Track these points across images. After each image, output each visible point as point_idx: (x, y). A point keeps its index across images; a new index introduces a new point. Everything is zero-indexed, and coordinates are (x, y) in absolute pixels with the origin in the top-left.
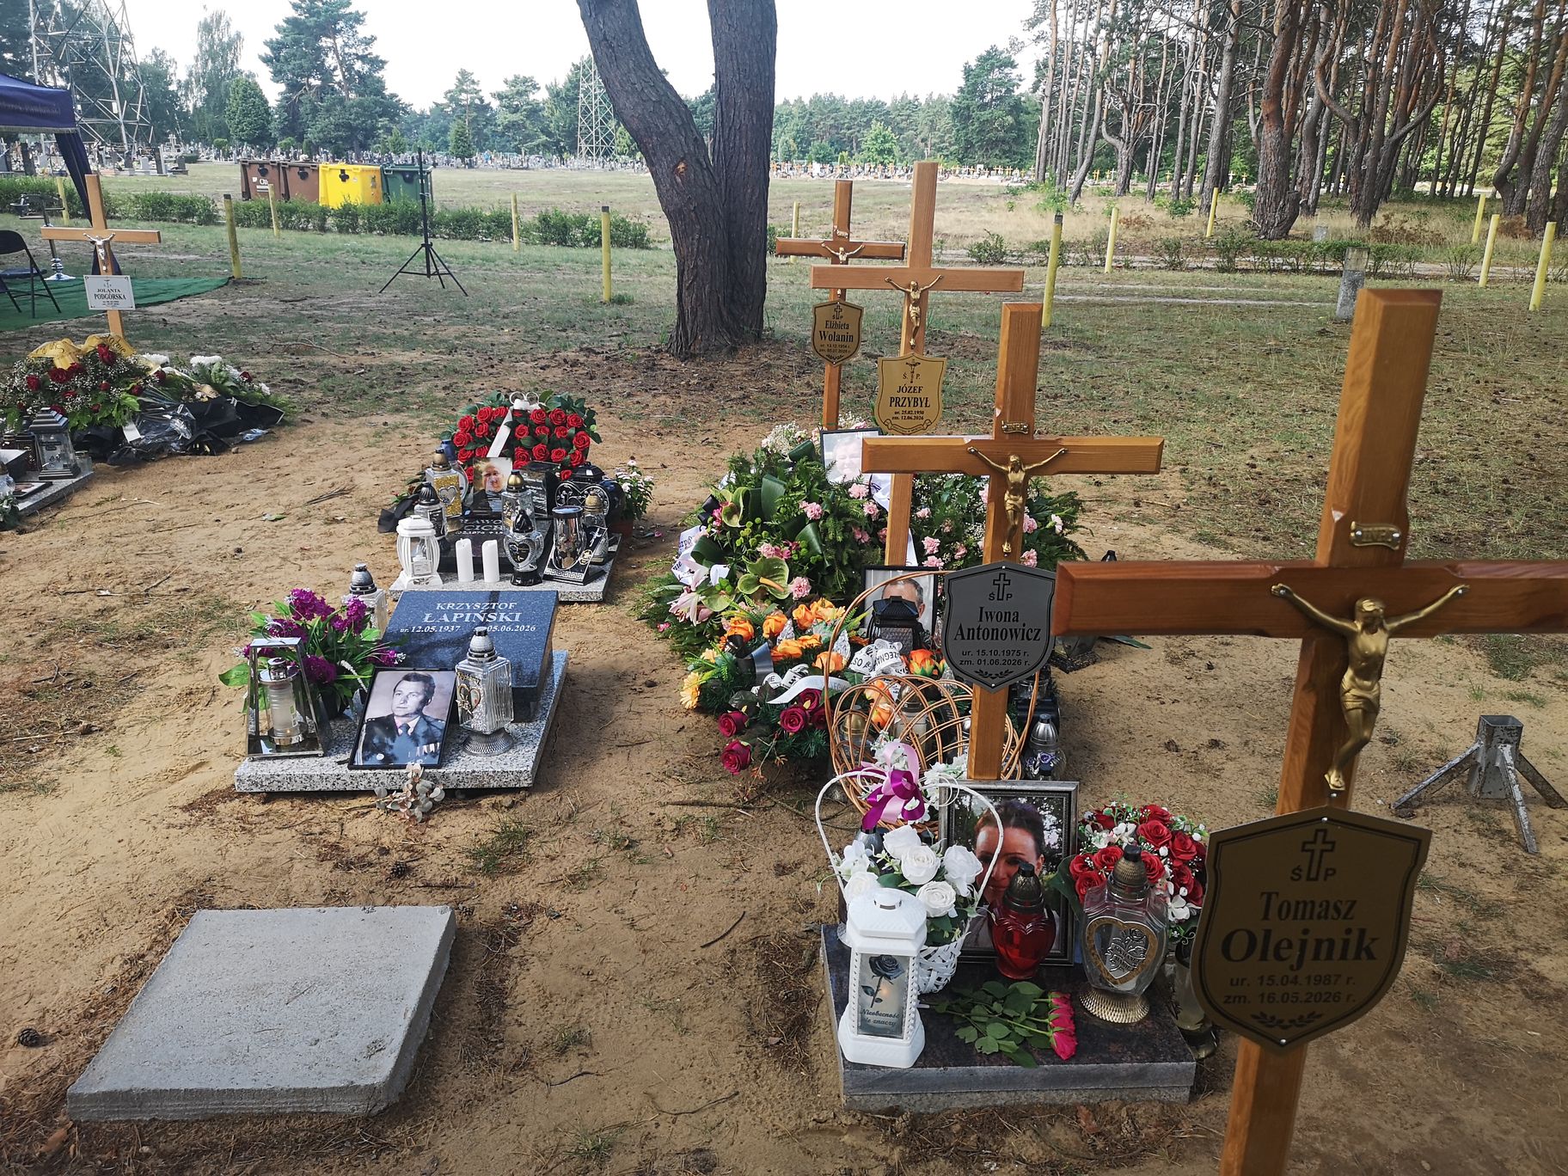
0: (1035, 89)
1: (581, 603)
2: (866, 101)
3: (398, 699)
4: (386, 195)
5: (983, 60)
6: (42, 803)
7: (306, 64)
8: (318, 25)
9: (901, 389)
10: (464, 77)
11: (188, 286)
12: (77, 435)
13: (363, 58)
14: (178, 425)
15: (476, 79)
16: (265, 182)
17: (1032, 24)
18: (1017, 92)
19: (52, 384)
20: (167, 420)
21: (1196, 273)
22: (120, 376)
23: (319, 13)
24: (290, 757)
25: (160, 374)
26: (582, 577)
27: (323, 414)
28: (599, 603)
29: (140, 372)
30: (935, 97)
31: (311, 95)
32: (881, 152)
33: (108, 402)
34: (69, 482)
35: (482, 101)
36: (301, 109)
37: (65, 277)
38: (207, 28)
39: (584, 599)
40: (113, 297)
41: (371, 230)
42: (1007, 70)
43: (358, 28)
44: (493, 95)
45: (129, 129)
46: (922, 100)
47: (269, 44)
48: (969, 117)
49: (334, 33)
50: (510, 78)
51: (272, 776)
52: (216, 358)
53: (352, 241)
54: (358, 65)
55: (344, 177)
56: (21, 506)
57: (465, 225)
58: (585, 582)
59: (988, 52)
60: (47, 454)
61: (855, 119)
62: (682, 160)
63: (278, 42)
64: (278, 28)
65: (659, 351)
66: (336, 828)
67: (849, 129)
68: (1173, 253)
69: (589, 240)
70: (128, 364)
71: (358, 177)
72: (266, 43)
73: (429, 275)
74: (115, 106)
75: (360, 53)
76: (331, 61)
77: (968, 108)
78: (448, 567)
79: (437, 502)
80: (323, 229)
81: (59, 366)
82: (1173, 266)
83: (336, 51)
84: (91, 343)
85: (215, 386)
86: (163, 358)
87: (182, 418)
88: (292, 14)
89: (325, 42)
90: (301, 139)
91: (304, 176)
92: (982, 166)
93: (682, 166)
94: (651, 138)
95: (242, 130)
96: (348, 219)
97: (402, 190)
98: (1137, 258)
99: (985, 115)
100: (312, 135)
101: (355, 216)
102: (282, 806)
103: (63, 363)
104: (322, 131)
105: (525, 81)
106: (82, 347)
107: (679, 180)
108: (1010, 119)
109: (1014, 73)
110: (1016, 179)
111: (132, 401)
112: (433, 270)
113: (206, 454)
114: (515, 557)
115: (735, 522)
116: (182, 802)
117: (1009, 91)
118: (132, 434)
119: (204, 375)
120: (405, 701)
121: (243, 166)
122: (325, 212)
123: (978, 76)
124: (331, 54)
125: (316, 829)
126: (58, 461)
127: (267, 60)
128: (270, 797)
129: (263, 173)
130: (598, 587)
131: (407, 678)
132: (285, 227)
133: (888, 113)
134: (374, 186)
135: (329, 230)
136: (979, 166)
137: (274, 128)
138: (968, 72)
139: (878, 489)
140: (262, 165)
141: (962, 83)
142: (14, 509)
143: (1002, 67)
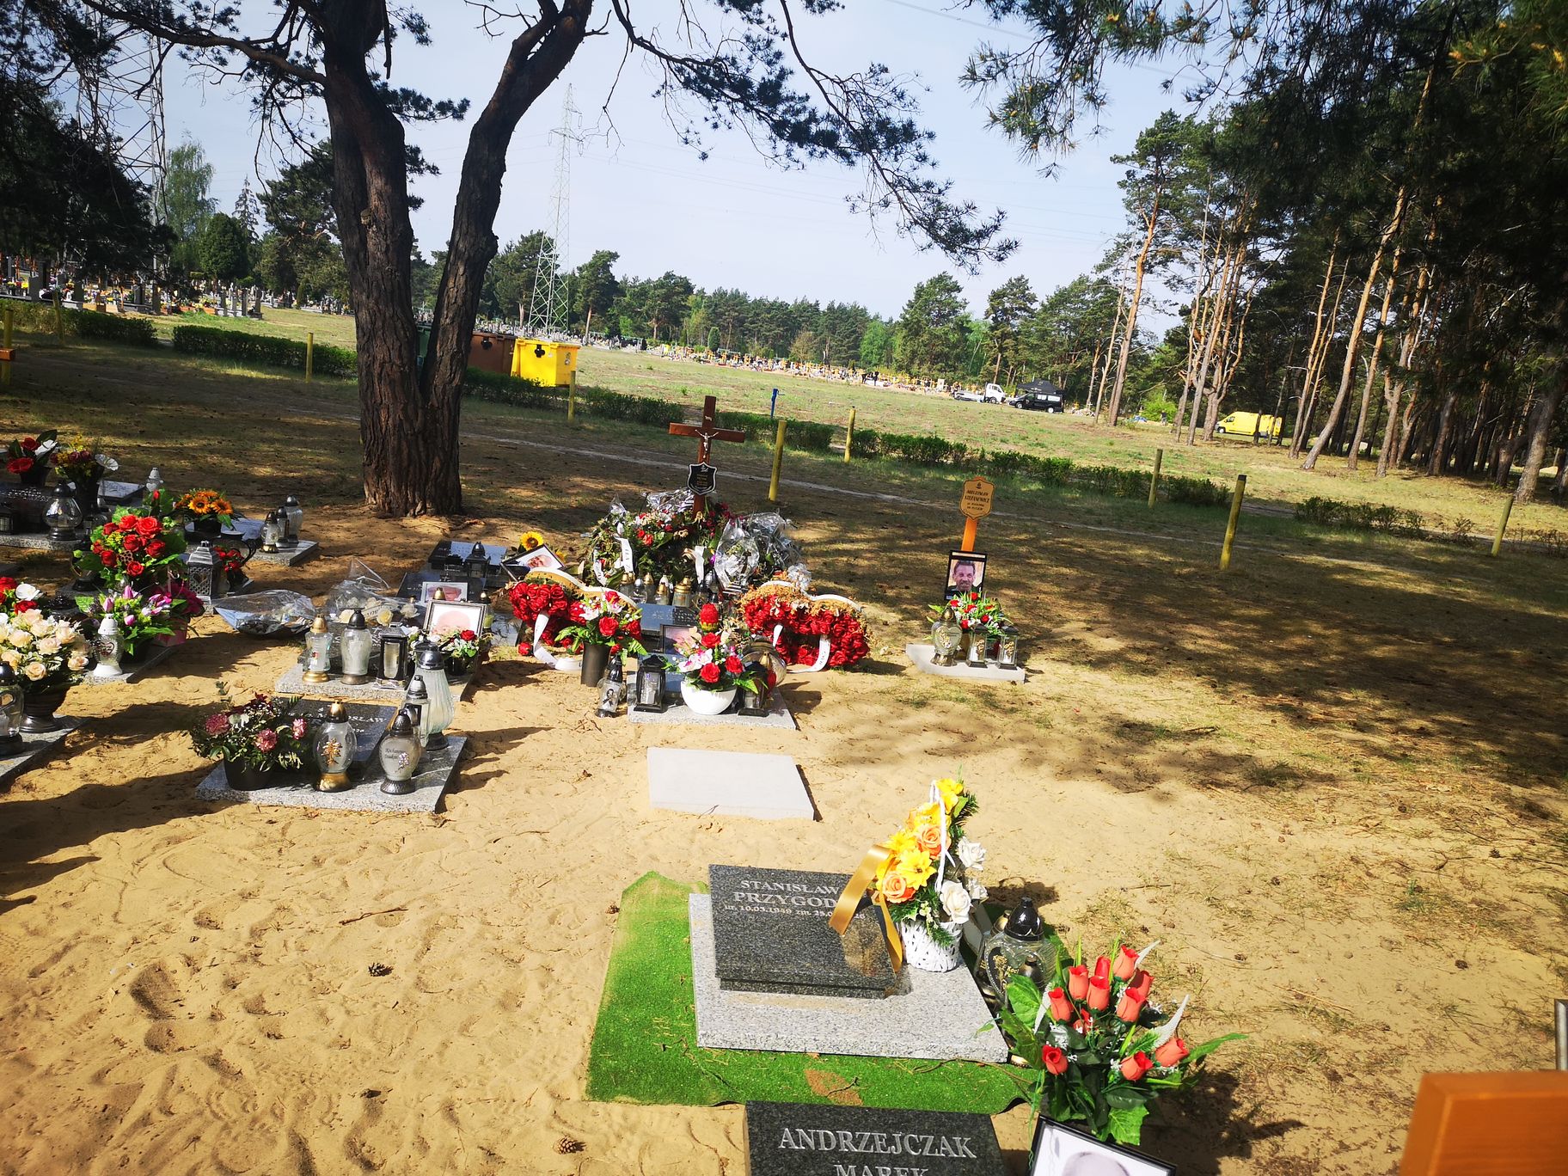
5: (933, 282)
18: (962, 313)
42: (953, 294)
72: (268, 184)
77: (917, 321)
88: (306, 160)
95: (215, 263)
109: (960, 297)
117: (956, 311)
123: (929, 295)
138: (920, 291)
141: (912, 298)
143: (950, 290)
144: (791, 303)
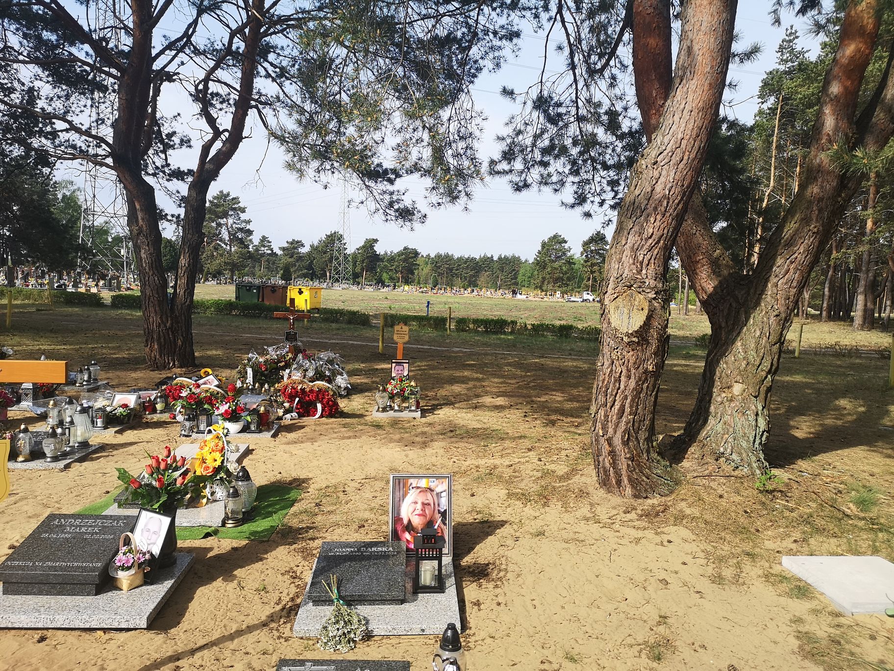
5: (551, 239)
10: (264, 238)
31: (211, 247)
42: (563, 244)
43: (242, 215)
44: (279, 248)
50: (291, 240)
54: (239, 234)
59: (554, 236)
75: (242, 227)
76: (224, 231)
77: (544, 261)
89: (222, 221)
105: (298, 242)
123: (549, 246)
124: (225, 227)
138: (544, 245)
143: (560, 243)
144: (478, 258)
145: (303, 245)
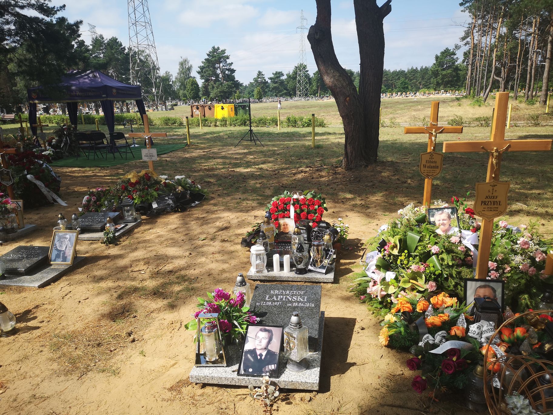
0: (464, 62)
1: (324, 283)
2: (398, 71)
3: (257, 342)
4: (236, 114)
5: (442, 53)
6: (114, 380)
7: (210, 72)
8: (215, 60)
9: (487, 197)
10: (260, 73)
11: (173, 147)
12: (136, 206)
13: (228, 70)
14: (170, 202)
15: (262, 73)
16: (198, 111)
17: (463, 39)
18: (456, 63)
19: (130, 188)
20: (166, 200)
21: (547, 127)
22: (152, 184)
23: (215, 57)
24: (212, 367)
25: (165, 183)
26: (324, 271)
27: (218, 195)
28: (332, 283)
29: (158, 182)
30: (424, 67)
31: (212, 83)
32: (404, 88)
33: (147, 194)
34: (134, 224)
35: (265, 80)
36: (209, 87)
37: (136, 146)
38: (182, 64)
39: (326, 281)
40: (151, 156)
41: (231, 125)
42: (452, 56)
43: (227, 60)
44: (269, 78)
45: (157, 97)
46: (419, 69)
47: (200, 67)
48: (438, 73)
49: (220, 62)
50: (275, 72)
51: (205, 376)
52: (184, 176)
53: (224, 129)
54: (227, 72)
55: (223, 108)
56: (117, 234)
57: (262, 122)
58: (326, 273)
59: (445, 50)
60: (126, 214)
61: (394, 77)
62: (348, 96)
63: (202, 66)
64: (203, 62)
65: (337, 167)
66: (232, 406)
67: (391, 81)
68: (535, 120)
69: (304, 125)
70: (154, 180)
71: (227, 108)
72: (199, 67)
73: (251, 140)
74: (154, 90)
75: (228, 68)
76: (218, 71)
77: (437, 70)
78: (270, 265)
79: (265, 239)
80: (216, 126)
81: (132, 182)
82: (537, 125)
83: (220, 68)
84: (143, 172)
85: (182, 187)
86: (166, 177)
87: (171, 199)
88: (207, 57)
89: (217, 65)
90: (208, 97)
91: (210, 109)
92: (443, 91)
93: (348, 98)
94: (337, 89)
95: (191, 95)
96: (224, 122)
97: (241, 111)
98: (520, 122)
99: (444, 73)
100: (212, 95)
101: (226, 121)
102: (208, 390)
103: (133, 181)
104: (215, 94)
105: (279, 73)
106: (140, 174)
107: (347, 104)
108: (454, 74)
109: (455, 57)
110: (457, 94)
111: (155, 193)
112: (252, 138)
113: (179, 212)
114: (297, 262)
115: (395, 252)
116: (168, 386)
117: (454, 63)
118: (155, 206)
119: (179, 182)
120: (260, 342)
121: (192, 107)
122: (216, 120)
123: (442, 59)
124: (219, 69)
125: (224, 406)
126: (130, 215)
127: (199, 73)
128: (204, 386)
129: (198, 108)
130: (331, 276)
131: (261, 330)
132: (204, 126)
133: (406, 74)
134: (232, 111)
135: (218, 126)
136: (442, 91)
137: (200, 94)
138: (437, 57)
139: (464, 239)
140: (197, 106)
141: (435, 62)
142: (114, 236)
143: (450, 55)
145: (283, 75)
